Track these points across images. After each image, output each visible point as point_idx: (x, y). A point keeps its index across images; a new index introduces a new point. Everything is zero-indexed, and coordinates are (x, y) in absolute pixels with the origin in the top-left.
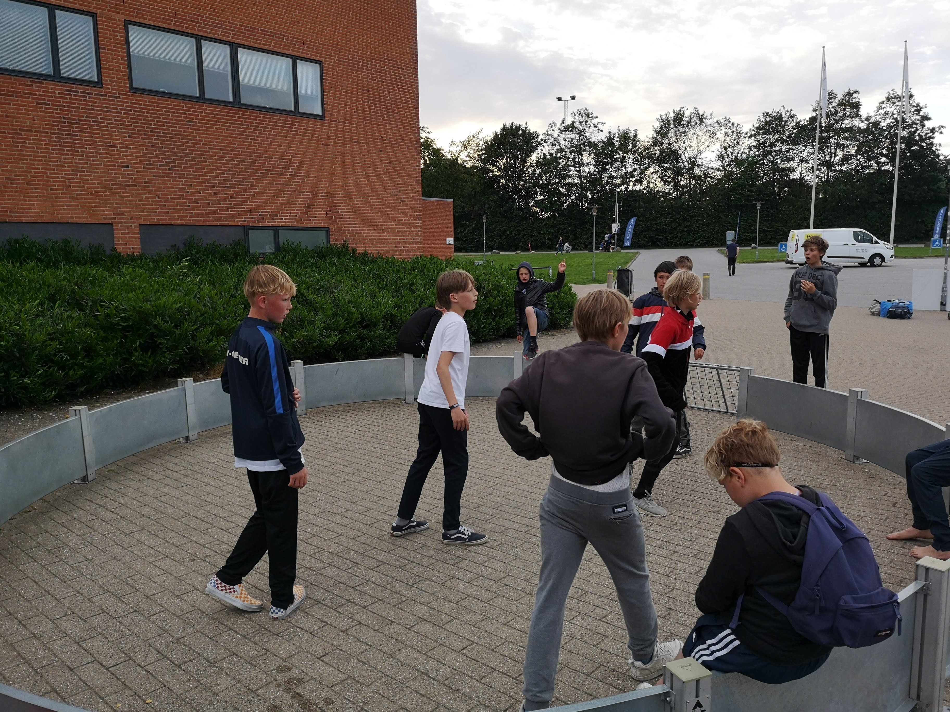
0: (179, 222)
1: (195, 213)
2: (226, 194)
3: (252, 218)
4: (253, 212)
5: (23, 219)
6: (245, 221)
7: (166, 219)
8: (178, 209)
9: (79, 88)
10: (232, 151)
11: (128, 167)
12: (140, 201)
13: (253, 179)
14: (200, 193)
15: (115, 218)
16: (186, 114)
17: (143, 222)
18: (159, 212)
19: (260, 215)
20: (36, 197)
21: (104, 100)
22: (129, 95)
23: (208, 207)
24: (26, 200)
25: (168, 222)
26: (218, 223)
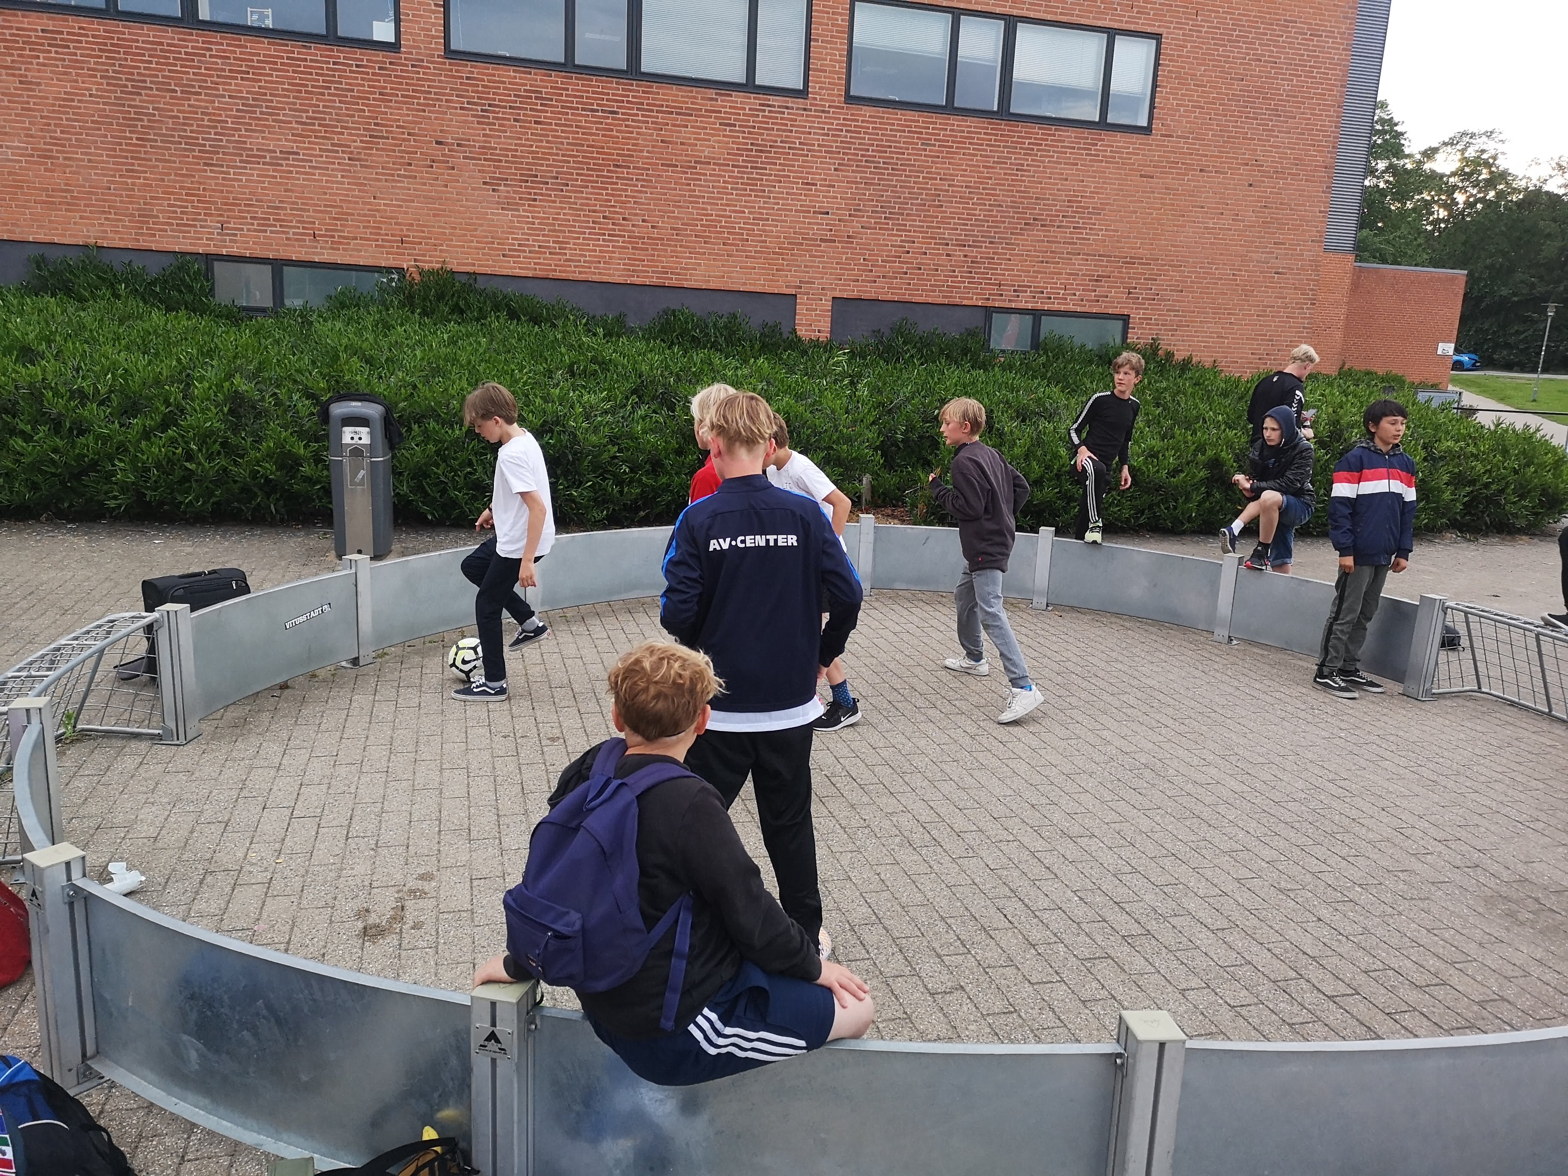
0: (889, 297)
1: (914, 284)
2: (965, 256)
3: (1001, 295)
4: (1004, 285)
5: (686, 284)
6: (988, 299)
7: (870, 292)
8: (891, 278)
9: (776, 101)
10: (984, 189)
11: (828, 213)
12: (837, 263)
13: (1012, 233)
14: (925, 254)
15: (800, 287)
16: (921, 133)
17: (838, 294)
18: (863, 281)
19: (1015, 291)
20: (705, 253)
21: (807, 116)
22: (843, 108)
23: (934, 275)
24: (691, 258)
25: (873, 296)
26: (946, 301)
